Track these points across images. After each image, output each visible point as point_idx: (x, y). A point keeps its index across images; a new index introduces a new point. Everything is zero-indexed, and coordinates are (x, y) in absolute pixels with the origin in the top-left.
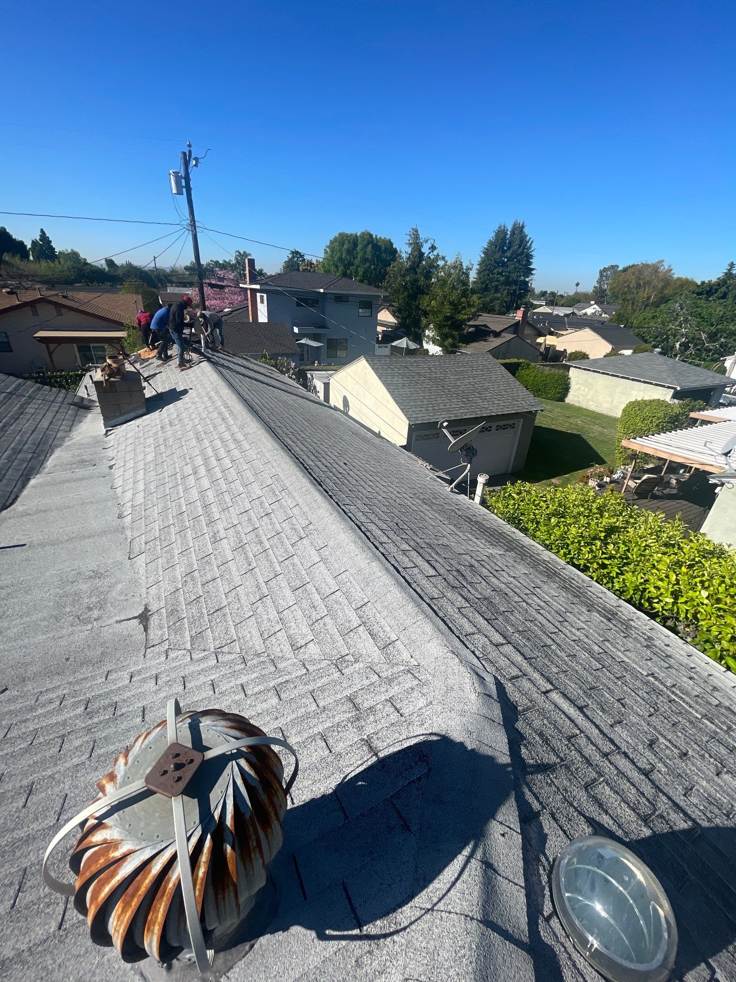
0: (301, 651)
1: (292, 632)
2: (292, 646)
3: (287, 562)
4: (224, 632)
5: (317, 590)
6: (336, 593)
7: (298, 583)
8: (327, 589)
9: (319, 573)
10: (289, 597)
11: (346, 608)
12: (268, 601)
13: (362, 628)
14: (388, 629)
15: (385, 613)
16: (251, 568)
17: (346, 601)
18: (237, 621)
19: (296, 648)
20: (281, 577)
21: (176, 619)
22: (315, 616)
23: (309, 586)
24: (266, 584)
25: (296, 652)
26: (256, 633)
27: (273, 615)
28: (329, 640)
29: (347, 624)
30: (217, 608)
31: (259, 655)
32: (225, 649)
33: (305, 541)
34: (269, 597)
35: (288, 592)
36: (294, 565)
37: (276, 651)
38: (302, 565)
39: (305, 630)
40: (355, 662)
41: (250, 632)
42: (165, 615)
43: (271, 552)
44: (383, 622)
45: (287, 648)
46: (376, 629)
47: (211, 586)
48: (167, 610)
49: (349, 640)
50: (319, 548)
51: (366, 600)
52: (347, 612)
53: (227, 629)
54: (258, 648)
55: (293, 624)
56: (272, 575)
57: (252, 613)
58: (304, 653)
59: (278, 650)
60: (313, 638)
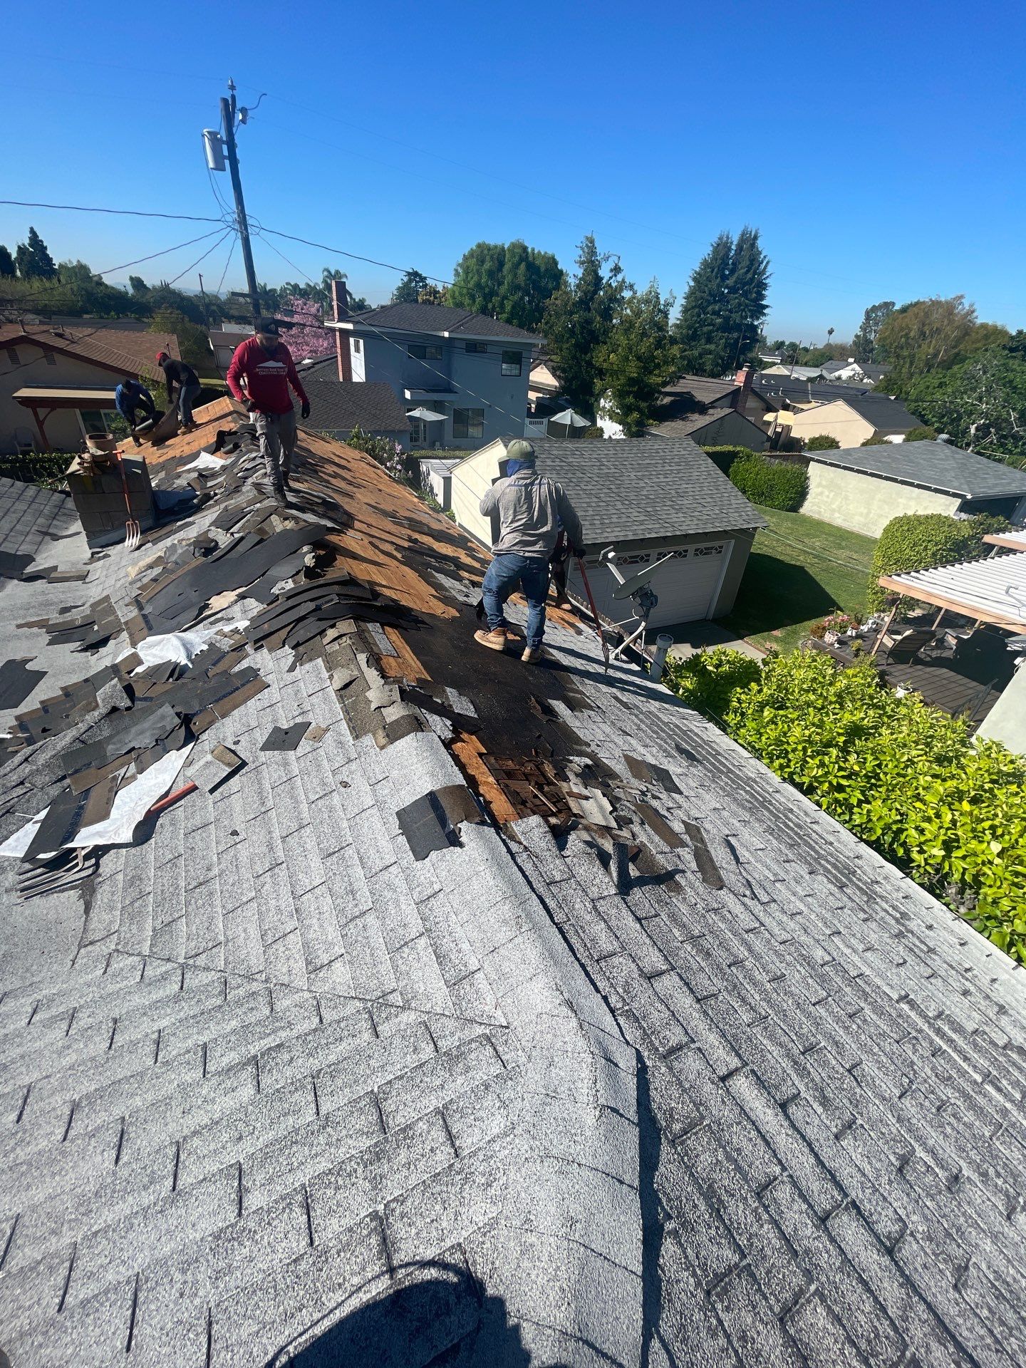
0: (321, 975)
1: (311, 935)
2: (308, 963)
3: (320, 803)
4: (206, 924)
5: (361, 859)
6: (391, 869)
7: (333, 845)
8: (377, 861)
9: (369, 828)
10: (314, 870)
11: (402, 898)
12: (282, 873)
13: (423, 941)
14: (465, 946)
15: (464, 916)
16: (263, 810)
17: (404, 886)
18: (230, 907)
19: (314, 969)
20: (308, 829)
21: (135, 894)
22: (352, 910)
23: (350, 852)
24: (283, 842)
25: (313, 976)
26: (254, 932)
27: (286, 902)
28: (368, 959)
29: (401, 931)
30: (201, 880)
31: (250, 978)
32: (201, 961)
33: (354, 766)
34: (284, 865)
35: (315, 862)
36: (331, 809)
37: (280, 971)
38: (344, 810)
39: (332, 933)
40: (403, 1008)
41: (245, 930)
42: (120, 886)
43: (298, 781)
44: (459, 933)
45: (299, 965)
46: (446, 943)
47: (198, 838)
48: (126, 875)
49: (400, 962)
50: (373, 781)
51: (437, 887)
52: (403, 907)
53: (211, 919)
54: (253, 961)
55: (315, 921)
56: (294, 826)
57: (253, 894)
58: (324, 980)
59: (285, 970)
60: (343, 951)
